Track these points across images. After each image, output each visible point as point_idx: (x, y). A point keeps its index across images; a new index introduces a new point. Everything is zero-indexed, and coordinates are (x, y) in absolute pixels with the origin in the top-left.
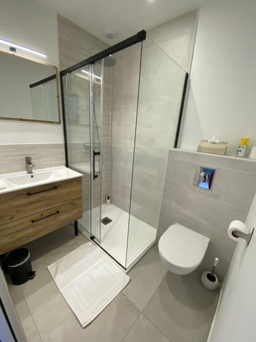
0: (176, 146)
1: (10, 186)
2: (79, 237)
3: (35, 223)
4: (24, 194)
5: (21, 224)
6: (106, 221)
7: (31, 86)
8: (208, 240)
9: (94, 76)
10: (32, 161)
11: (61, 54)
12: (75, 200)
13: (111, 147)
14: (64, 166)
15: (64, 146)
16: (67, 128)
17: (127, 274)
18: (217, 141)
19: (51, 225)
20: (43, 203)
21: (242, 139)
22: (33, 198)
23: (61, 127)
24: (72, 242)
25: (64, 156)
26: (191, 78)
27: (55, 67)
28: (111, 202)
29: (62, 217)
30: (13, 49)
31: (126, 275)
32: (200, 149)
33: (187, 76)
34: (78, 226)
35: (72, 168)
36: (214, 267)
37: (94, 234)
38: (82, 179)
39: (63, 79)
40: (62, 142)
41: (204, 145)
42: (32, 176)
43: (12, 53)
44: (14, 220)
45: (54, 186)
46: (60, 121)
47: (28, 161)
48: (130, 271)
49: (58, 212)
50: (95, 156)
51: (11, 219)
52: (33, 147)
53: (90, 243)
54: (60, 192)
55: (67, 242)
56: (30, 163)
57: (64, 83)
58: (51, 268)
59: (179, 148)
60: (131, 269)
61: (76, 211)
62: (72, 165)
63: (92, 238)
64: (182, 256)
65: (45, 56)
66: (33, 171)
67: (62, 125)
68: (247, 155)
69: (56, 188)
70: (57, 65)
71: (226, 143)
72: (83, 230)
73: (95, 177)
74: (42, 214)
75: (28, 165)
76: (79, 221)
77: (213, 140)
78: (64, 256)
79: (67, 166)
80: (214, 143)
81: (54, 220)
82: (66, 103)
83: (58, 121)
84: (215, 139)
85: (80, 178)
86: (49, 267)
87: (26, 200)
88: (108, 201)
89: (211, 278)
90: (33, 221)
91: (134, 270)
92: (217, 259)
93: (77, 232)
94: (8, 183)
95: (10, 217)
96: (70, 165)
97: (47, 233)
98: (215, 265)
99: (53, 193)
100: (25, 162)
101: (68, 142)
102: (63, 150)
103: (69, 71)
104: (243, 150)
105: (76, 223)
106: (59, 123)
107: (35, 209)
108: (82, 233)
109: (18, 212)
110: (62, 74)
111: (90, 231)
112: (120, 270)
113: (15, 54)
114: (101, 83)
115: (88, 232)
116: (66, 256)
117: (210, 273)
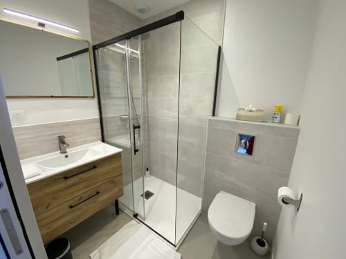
0: (214, 115)
1: (43, 170)
2: (121, 215)
3: (73, 209)
4: (60, 178)
5: (57, 212)
6: (148, 195)
7: (59, 59)
8: (254, 205)
9: (130, 50)
10: (66, 140)
11: (93, 28)
12: (115, 177)
13: (148, 117)
14: (100, 142)
15: (99, 121)
16: (102, 102)
17: (177, 251)
18: (254, 109)
19: (91, 208)
20: (80, 186)
21: (276, 107)
22: (70, 181)
23: (95, 101)
24: (114, 223)
25: (100, 130)
26: (223, 50)
27: (87, 41)
28: (150, 174)
29: (103, 198)
30: (41, 25)
31: (177, 253)
32: (238, 117)
33: (220, 49)
34: (120, 204)
35: (108, 143)
36: (263, 232)
37: (137, 211)
38: (122, 154)
39: (96, 53)
40: (97, 116)
41: (242, 113)
42: (67, 157)
43: (40, 28)
44: (50, 208)
45: (93, 166)
46: (94, 95)
47: (62, 141)
48: (179, 247)
49: (98, 193)
50: (136, 130)
51: (47, 207)
52: (66, 125)
53: (134, 222)
54: (99, 170)
55: (108, 223)
56: (64, 143)
57: (97, 56)
58: (94, 256)
59: (217, 116)
60: (181, 245)
61: (116, 189)
62: (108, 140)
63: (136, 216)
64: (230, 224)
65: (77, 31)
66: (67, 150)
67: (96, 100)
68: (282, 121)
69: (95, 167)
70: (90, 40)
71: (262, 111)
72: (124, 208)
73: (136, 151)
74: (81, 198)
75: (61, 144)
76: (119, 199)
77: (250, 108)
78: (107, 239)
79: (103, 141)
80: (251, 111)
81: (94, 202)
82: (99, 76)
83: (92, 95)
84: (252, 107)
85: (120, 153)
86: (91, 255)
87: (62, 185)
88: (148, 173)
89: (261, 243)
90: (71, 207)
91: (184, 246)
92: (265, 224)
93: (118, 211)
94: (40, 167)
95: (46, 206)
96: (106, 139)
97: (86, 217)
98: (264, 230)
99: (92, 173)
100: (58, 141)
101: (103, 116)
102: (99, 124)
103: (103, 45)
104: (279, 117)
105: (117, 202)
106: (93, 97)
107: (73, 193)
108: (123, 212)
109: (54, 199)
110: (95, 48)
111: (132, 208)
112: (170, 247)
113: (45, 30)
114: (139, 57)
115: (130, 210)
116: (109, 240)
117: (260, 238)
